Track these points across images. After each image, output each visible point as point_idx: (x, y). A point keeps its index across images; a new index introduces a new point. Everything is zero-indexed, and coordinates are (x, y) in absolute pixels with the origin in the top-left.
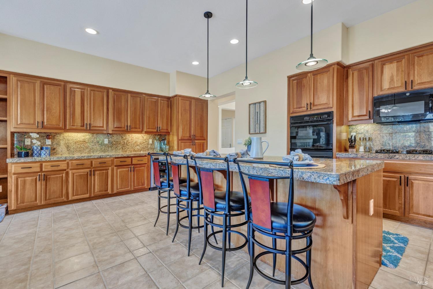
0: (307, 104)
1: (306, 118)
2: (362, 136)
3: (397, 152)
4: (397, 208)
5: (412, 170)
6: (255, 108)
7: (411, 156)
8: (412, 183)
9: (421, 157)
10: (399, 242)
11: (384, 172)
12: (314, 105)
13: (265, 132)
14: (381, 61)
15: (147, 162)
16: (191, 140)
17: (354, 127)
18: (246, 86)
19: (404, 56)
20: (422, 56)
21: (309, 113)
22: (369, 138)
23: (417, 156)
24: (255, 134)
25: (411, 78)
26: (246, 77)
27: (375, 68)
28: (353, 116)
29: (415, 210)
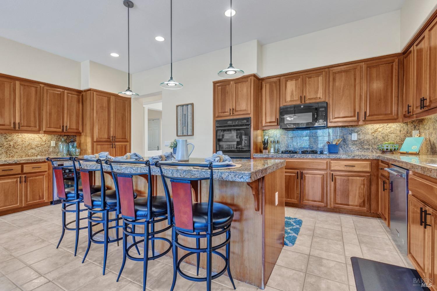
0: (230, 110)
1: (229, 123)
2: (272, 139)
3: (296, 153)
4: (295, 198)
5: (305, 166)
6: (183, 110)
7: (304, 156)
8: (305, 176)
9: (310, 156)
10: (296, 224)
11: (286, 169)
12: (236, 111)
13: (193, 135)
14: (285, 78)
15: (47, 170)
16: (110, 142)
17: (267, 131)
18: (171, 87)
19: (300, 76)
20: (311, 78)
21: (231, 118)
22: (278, 141)
23: (308, 155)
24: (183, 136)
25: (304, 94)
26: (171, 78)
27: (281, 83)
28: (266, 122)
29: (306, 197)
